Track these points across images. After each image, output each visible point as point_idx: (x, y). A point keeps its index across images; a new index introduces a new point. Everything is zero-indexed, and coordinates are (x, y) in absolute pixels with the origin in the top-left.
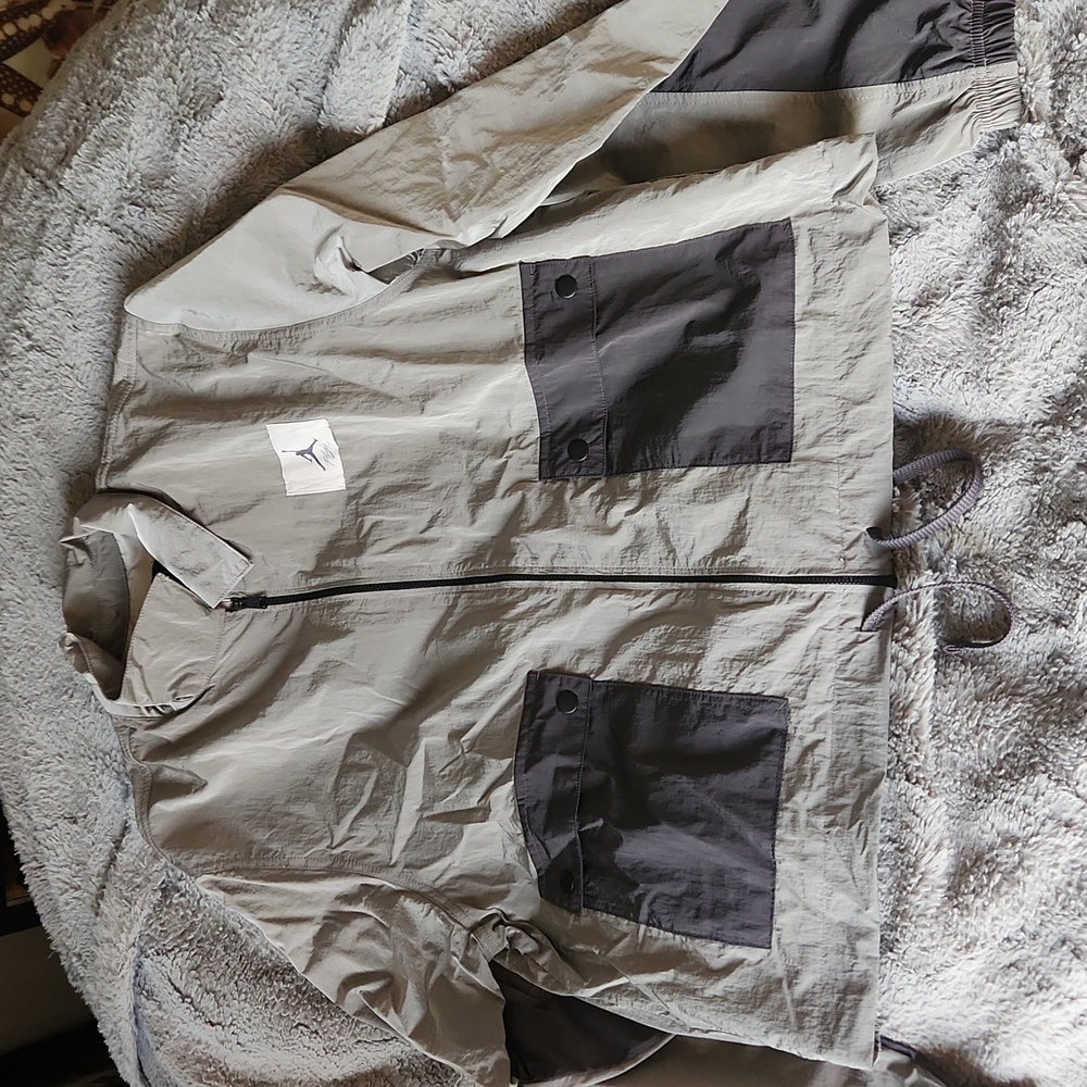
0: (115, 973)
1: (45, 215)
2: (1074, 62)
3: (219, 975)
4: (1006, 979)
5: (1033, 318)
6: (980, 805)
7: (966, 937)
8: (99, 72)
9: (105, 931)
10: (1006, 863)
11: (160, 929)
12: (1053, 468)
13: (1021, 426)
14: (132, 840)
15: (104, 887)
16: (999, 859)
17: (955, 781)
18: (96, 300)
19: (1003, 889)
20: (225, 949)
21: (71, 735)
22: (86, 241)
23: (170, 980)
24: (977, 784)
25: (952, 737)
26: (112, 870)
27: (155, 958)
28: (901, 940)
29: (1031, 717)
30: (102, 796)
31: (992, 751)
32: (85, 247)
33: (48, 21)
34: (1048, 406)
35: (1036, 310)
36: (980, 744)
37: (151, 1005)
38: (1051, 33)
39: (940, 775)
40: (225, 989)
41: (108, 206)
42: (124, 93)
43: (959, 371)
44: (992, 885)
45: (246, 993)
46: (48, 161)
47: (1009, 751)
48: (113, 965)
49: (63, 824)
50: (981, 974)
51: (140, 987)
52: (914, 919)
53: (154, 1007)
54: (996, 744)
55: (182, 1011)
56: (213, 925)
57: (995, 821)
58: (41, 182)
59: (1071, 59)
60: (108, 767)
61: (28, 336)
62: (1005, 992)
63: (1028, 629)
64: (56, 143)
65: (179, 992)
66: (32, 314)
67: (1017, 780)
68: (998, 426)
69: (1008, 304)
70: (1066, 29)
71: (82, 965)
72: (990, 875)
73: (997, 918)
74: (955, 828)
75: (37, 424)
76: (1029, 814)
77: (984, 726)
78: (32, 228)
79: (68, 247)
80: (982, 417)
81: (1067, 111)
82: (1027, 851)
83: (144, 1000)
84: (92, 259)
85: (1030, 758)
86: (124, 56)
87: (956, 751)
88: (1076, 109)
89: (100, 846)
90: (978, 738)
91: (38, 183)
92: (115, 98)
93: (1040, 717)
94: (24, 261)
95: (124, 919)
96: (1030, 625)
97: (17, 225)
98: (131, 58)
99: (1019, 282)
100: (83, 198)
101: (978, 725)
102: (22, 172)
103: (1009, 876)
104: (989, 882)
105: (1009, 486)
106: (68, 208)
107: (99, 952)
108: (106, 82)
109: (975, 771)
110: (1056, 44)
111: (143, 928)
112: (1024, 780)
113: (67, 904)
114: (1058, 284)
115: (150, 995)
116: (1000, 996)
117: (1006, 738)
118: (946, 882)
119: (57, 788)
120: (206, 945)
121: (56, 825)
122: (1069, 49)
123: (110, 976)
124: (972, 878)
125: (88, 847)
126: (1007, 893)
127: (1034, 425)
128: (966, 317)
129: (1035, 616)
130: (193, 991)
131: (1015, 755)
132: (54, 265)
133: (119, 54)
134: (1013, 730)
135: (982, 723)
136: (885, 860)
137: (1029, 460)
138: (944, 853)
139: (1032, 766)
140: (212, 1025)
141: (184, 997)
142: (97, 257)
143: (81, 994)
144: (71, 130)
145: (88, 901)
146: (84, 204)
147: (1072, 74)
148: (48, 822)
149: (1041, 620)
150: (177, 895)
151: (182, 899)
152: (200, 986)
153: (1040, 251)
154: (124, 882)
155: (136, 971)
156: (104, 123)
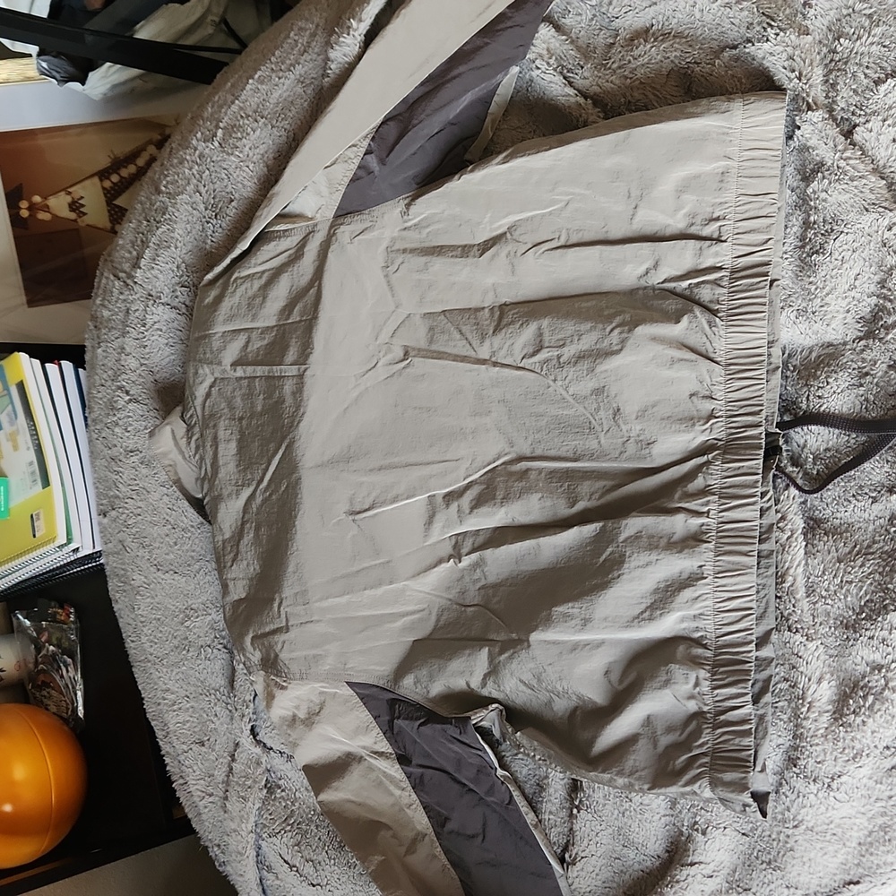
0: (242, 855)
1: (128, 305)
2: (839, 61)
3: (314, 848)
4: (891, 779)
5: (836, 260)
6: (850, 643)
7: (853, 748)
8: (153, 197)
9: (231, 824)
10: (876, 686)
11: (269, 817)
12: (872, 372)
13: (845, 344)
14: (242, 752)
15: (227, 791)
16: (870, 685)
17: (830, 628)
18: (167, 359)
19: (876, 707)
20: (317, 827)
21: (192, 680)
22: (156, 318)
23: (280, 855)
24: (847, 628)
25: (824, 593)
26: (231, 777)
27: (270, 840)
28: (801, 757)
29: (881, 569)
30: (218, 723)
31: (855, 600)
32: (155, 323)
33: (141, 168)
34: (860, 325)
35: (837, 254)
36: (846, 597)
37: (270, 876)
38: (820, 42)
39: (818, 624)
40: (320, 858)
41: (168, 291)
42: (170, 208)
43: (791, 309)
44: (867, 705)
45: (334, 859)
46: (126, 267)
47: (867, 598)
48: (240, 849)
49: (195, 748)
50: (870, 778)
51: (261, 862)
52: (808, 739)
53: (274, 878)
54: (857, 594)
55: (290, 878)
56: (307, 811)
57: (863, 654)
58: (125, 282)
59: (837, 59)
60: (219, 700)
61: (127, 393)
62: (891, 790)
63: (871, 500)
64: (130, 253)
65: (288, 864)
66: (127, 377)
67: (875, 620)
68: (828, 347)
69: (817, 252)
70: (830, 37)
71: (222, 853)
72: (865, 697)
73: (875, 731)
74: (835, 664)
75: (141, 455)
76: (888, 646)
77: (847, 581)
78: (121, 316)
79: (144, 325)
80: (816, 342)
81: (839, 98)
82: (890, 675)
83: (265, 873)
84: (161, 330)
85: (883, 601)
86: (168, 182)
87: (828, 604)
88: (845, 95)
89: (221, 760)
90: (843, 591)
91: (122, 283)
92: (164, 214)
93: (888, 569)
94: (118, 340)
95: (242, 812)
96: (872, 497)
97: (113, 315)
98: (172, 184)
99: (822, 234)
100: (150, 287)
101: (842, 581)
102: (112, 277)
103: (879, 696)
104: (865, 703)
105: (842, 392)
106: (142, 297)
107: (231, 841)
108: (158, 203)
109: (844, 617)
110: (825, 50)
111: (257, 818)
112: (880, 619)
113: (206, 807)
114: (850, 231)
115: (269, 869)
116: (888, 793)
117: (864, 589)
118: (830, 707)
119: (188, 721)
120: (303, 826)
121: (191, 749)
122: (835, 52)
123: (239, 858)
124: (851, 702)
125: (214, 762)
126: (879, 710)
127: (854, 342)
128: (791, 267)
129: (875, 490)
130: (297, 861)
131: (872, 601)
132: (137, 339)
133: (164, 182)
134: (869, 582)
135: (845, 579)
136: (783, 696)
137: (854, 369)
138: (825, 684)
139: (885, 607)
140: (314, 886)
141: (291, 867)
142: (164, 328)
143: (226, 876)
144: (139, 242)
145: (219, 803)
146: (151, 292)
147: (839, 70)
148: (185, 747)
149: (879, 492)
150: (279, 791)
151: (283, 794)
152: (302, 857)
153: (833, 208)
154: (240, 785)
155: (257, 852)
156: (158, 232)
